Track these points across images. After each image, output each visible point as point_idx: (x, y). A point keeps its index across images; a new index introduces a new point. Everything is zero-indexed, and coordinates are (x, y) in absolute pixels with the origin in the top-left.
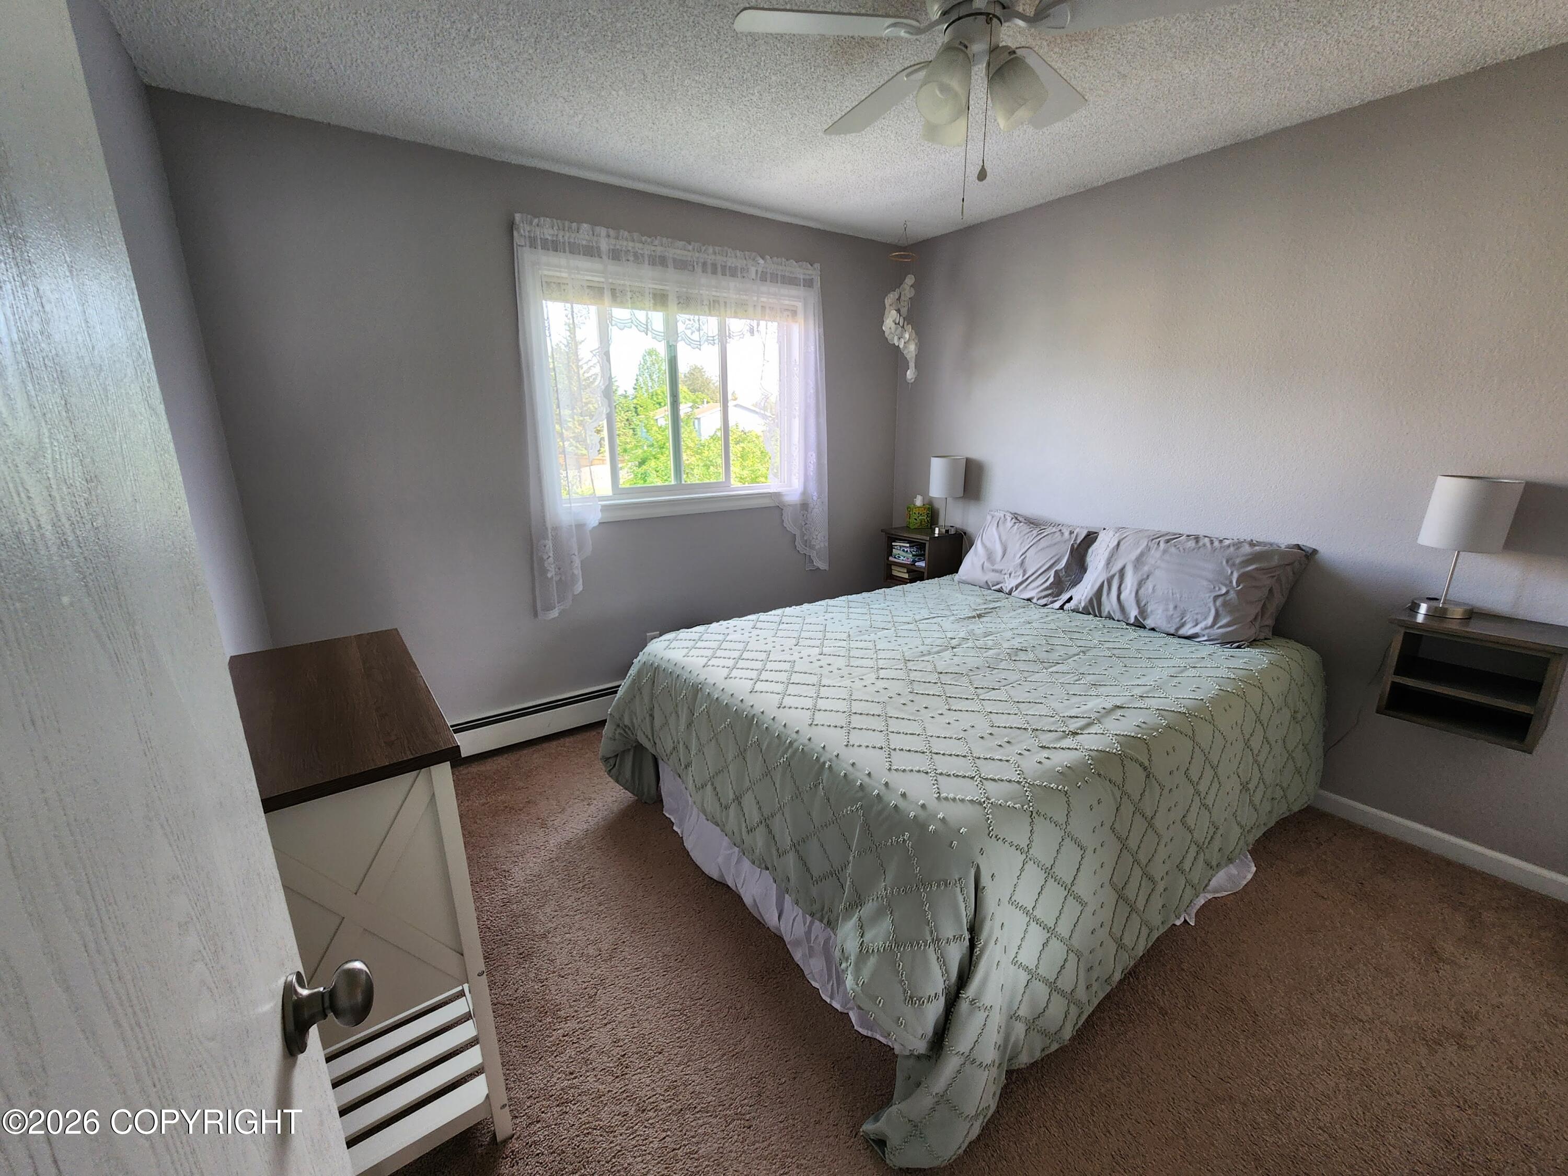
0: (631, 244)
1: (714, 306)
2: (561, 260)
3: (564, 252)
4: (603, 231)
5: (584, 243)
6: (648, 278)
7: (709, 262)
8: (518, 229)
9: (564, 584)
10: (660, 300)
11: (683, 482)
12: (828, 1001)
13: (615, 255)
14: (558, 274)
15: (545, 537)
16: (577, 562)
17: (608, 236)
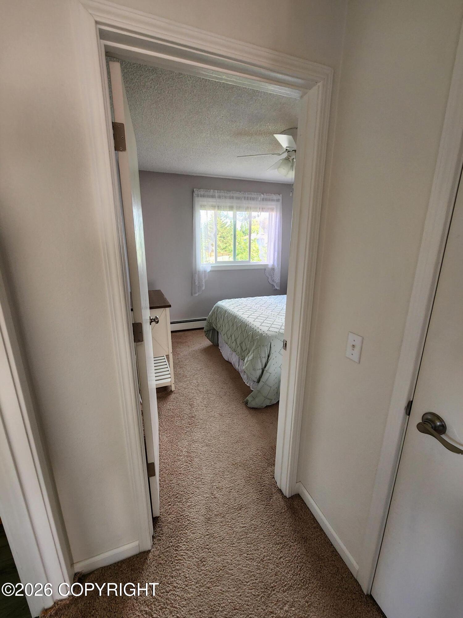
0: (224, 194)
1: (247, 209)
2: (205, 199)
3: (206, 197)
4: (216, 191)
5: (211, 195)
6: (228, 202)
7: (246, 197)
8: (195, 193)
9: (200, 287)
10: (231, 208)
11: (236, 260)
12: (246, 384)
13: (219, 197)
14: (204, 203)
15: (196, 273)
16: (204, 281)
17: (218, 192)
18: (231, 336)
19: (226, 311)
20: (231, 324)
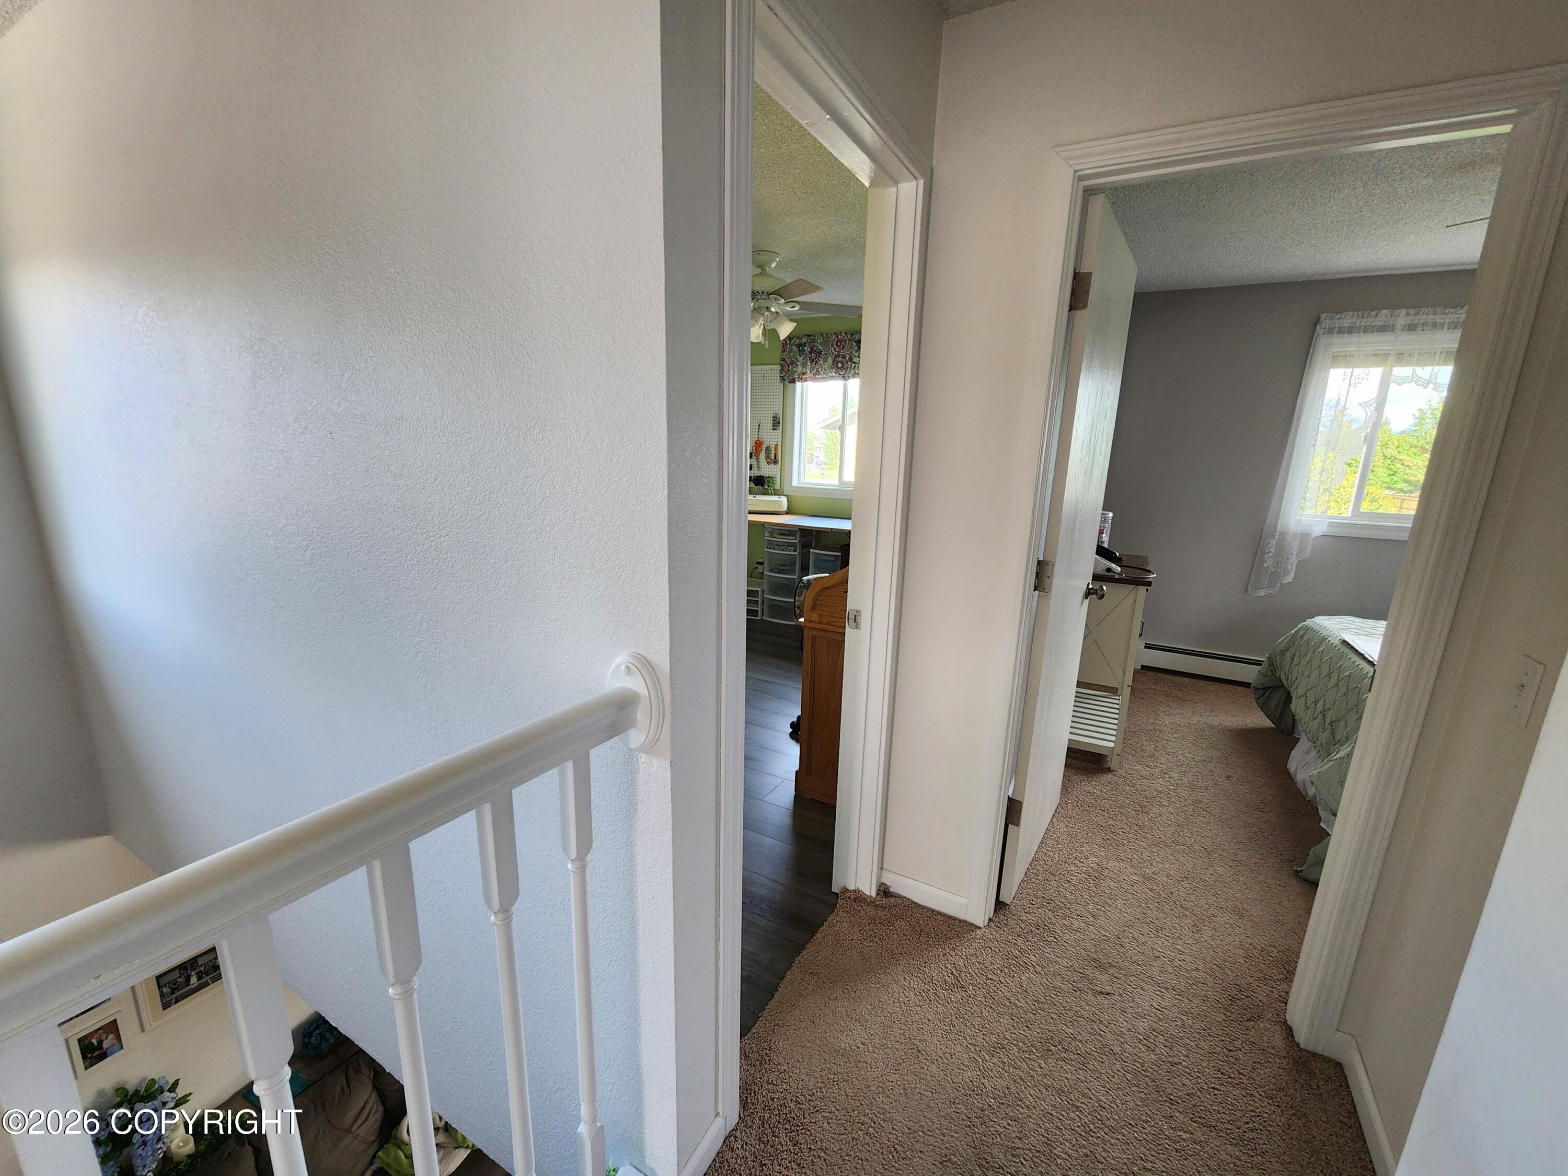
2: (1353, 338)
3: (1358, 333)
4: (1403, 312)
5: (1381, 323)
8: (1322, 324)
9: (1275, 576)
14: (1347, 349)
16: (1294, 560)
17: (1407, 315)
18: (1316, 702)
19: (1324, 639)
20: (1325, 671)
